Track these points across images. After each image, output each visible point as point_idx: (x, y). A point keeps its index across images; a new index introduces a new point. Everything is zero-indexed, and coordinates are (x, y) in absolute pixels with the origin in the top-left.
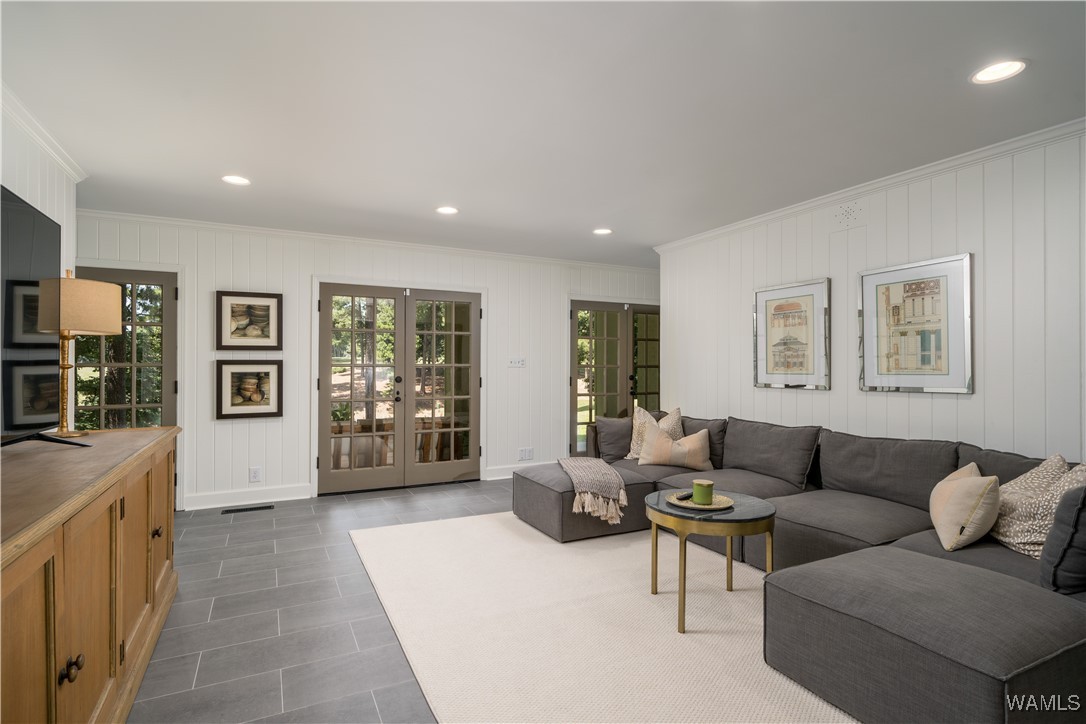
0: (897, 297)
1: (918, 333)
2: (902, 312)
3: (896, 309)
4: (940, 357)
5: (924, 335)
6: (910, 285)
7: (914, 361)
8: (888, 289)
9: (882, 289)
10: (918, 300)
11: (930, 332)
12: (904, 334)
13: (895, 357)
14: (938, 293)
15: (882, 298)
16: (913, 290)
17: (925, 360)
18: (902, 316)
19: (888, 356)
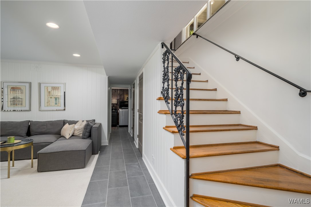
0: (50, 89)
1: (54, 98)
2: (51, 93)
3: (49, 92)
4: (59, 103)
5: (56, 99)
6: (53, 87)
7: (54, 104)
8: (47, 87)
9: (46, 87)
10: (55, 91)
11: (57, 98)
12: (51, 98)
13: (49, 103)
14: (59, 90)
15: (46, 89)
16: (53, 88)
17: (56, 104)
18: (51, 94)
19: (47, 103)
